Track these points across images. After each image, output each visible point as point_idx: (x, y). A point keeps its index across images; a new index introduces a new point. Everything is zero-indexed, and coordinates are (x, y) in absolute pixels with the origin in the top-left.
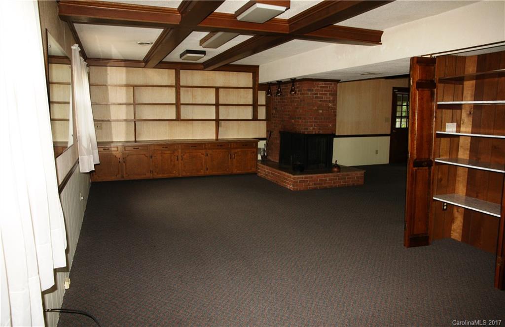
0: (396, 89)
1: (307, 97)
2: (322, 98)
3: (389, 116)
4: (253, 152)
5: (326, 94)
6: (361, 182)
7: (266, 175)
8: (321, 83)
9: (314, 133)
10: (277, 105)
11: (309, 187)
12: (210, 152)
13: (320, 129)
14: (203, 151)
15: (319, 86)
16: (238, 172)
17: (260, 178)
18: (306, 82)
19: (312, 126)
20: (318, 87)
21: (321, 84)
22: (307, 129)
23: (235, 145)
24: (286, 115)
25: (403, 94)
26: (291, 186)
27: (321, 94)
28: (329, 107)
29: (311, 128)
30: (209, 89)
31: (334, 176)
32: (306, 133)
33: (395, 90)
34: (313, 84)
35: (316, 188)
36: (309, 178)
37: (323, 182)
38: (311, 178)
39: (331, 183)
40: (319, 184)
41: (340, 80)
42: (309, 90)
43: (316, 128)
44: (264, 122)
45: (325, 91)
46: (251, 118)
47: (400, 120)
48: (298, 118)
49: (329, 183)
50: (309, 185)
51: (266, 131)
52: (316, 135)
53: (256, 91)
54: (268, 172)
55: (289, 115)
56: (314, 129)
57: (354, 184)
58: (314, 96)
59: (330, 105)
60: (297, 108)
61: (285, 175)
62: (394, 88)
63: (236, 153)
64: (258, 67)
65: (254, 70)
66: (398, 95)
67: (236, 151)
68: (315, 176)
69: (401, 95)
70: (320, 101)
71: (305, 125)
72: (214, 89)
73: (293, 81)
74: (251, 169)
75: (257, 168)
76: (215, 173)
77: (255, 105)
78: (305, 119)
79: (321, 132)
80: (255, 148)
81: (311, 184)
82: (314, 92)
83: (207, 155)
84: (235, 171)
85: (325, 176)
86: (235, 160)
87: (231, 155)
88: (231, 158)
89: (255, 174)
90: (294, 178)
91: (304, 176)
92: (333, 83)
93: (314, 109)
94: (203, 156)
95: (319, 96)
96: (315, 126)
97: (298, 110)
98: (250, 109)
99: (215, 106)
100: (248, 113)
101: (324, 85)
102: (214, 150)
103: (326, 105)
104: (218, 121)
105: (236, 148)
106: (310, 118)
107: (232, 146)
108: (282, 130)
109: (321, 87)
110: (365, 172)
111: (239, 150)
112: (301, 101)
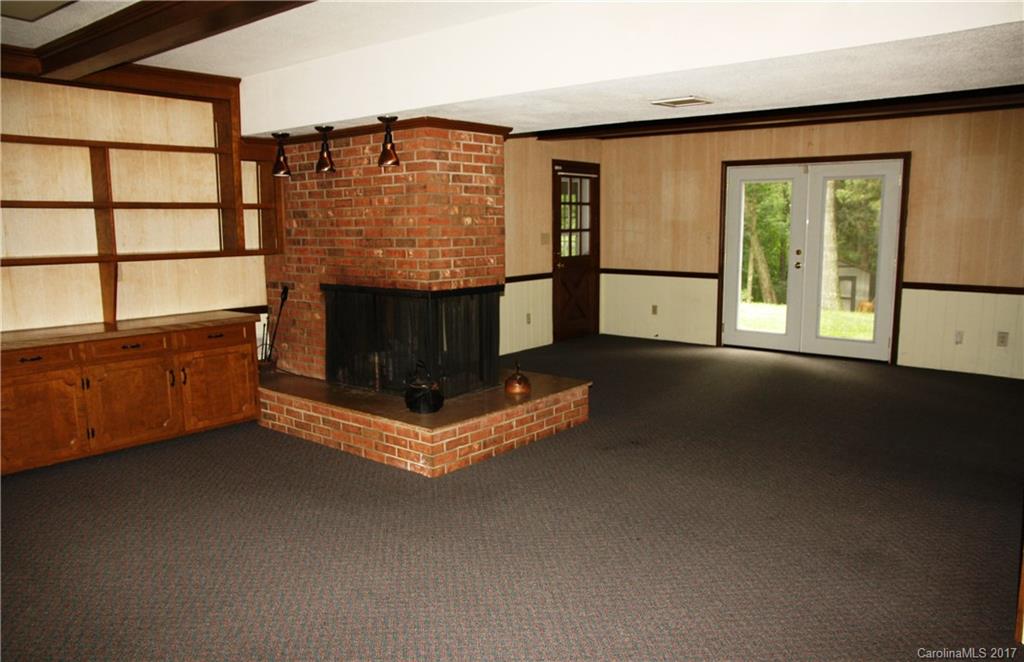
0: (559, 165)
1: (434, 176)
2: (470, 181)
3: (548, 229)
4: (244, 356)
5: (477, 169)
6: (583, 414)
7: (298, 424)
8: (465, 134)
9: (454, 287)
10: (304, 204)
11: (470, 456)
12: (98, 371)
13: (467, 274)
14: (73, 373)
15: (462, 143)
16: (201, 425)
17: (276, 435)
18: (427, 129)
19: (447, 265)
20: (458, 145)
21: (467, 137)
22: (437, 276)
23: (184, 337)
24: (347, 233)
25: (571, 177)
26: (421, 464)
27: (466, 169)
28: (487, 208)
29: (448, 273)
30: (65, 149)
31: (528, 412)
32: (435, 289)
33: (557, 168)
34: (446, 136)
35: (488, 456)
36: (471, 428)
37: (504, 434)
38: (477, 427)
39: (522, 432)
40: (495, 442)
41: (511, 129)
42: (438, 156)
43: (458, 270)
44: (255, 257)
45: (478, 159)
46: (216, 247)
47: (567, 238)
48: (400, 243)
49: (516, 434)
50: (471, 449)
51: (264, 285)
52: (459, 292)
53: (235, 160)
54: (310, 418)
55: (360, 233)
56: (453, 274)
57: (569, 424)
58: (452, 173)
59: (490, 200)
60: (394, 211)
61: (386, 428)
62: (555, 162)
63: (189, 364)
64: (236, 82)
65: (221, 94)
66: (563, 180)
67: (189, 357)
68: (483, 420)
69: (568, 180)
70: (467, 189)
71: (431, 265)
72: (86, 151)
73: (325, 133)
74: (240, 410)
75: (259, 405)
76: (122, 441)
77: (229, 206)
78: (429, 244)
79: (473, 282)
80: (248, 342)
81: (476, 447)
82: (450, 161)
83: (86, 384)
84: (193, 424)
85: (507, 415)
86: (187, 388)
87: (171, 372)
88: (172, 385)
89: (252, 422)
90: (432, 440)
91: (457, 427)
92: (494, 136)
93: (452, 213)
94: (69, 389)
95: (462, 173)
96: (455, 266)
97: (398, 219)
98: (212, 218)
99: (92, 210)
100: (206, 231)
101: (472, 142)
102: (112, 365)
103: (481, 200)
104: (109, 261)
105: (189, 349)
106: (442, 243)
107: (175, 342)
108: (332, 281)
109: (467, 147)
110: (590, 387)
111: (197, 354)
112: (409, 189)
